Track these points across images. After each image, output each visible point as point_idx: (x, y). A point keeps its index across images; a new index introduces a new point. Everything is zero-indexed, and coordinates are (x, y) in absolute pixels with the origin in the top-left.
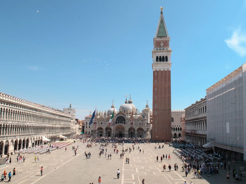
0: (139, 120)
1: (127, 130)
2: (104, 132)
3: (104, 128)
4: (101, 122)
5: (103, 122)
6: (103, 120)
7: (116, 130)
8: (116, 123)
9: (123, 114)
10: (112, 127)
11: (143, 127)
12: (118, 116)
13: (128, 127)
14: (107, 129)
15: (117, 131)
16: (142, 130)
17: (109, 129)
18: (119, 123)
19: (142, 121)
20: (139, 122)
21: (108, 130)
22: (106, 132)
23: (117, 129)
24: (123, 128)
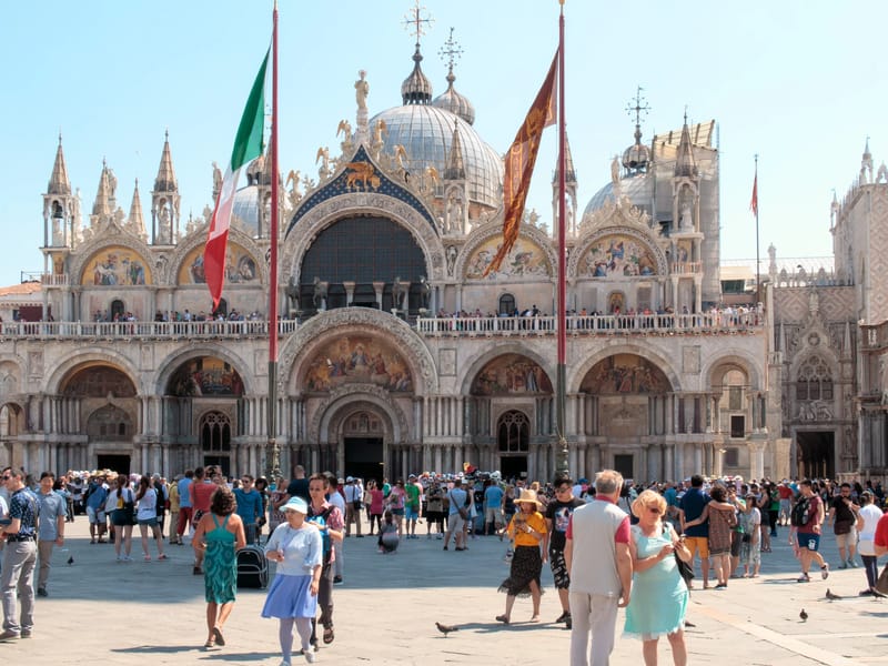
0: (602, 256)
1: (453, 386)
2: (152, 419)
3: (146, 365)
4: (112, 295)
5: (134, 298)
6: (135, 272)
7: (303, 399)
8: (306, 301)
9: (388, 187)
10: (249, 359)
11: (662, 349)
12: (328, 210)
13: (470, 352)
14: (181, 382)
15: (316, 405)
16: (653, 380)
17: (207, 392)
18: (336, 299)
19: (646, 266)
20: (602, 288)
21: (203, 403)
22: (176, 423)
23: (311, 388)
24: (392, 367)
